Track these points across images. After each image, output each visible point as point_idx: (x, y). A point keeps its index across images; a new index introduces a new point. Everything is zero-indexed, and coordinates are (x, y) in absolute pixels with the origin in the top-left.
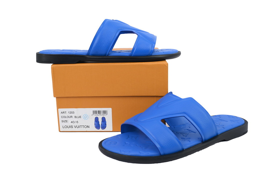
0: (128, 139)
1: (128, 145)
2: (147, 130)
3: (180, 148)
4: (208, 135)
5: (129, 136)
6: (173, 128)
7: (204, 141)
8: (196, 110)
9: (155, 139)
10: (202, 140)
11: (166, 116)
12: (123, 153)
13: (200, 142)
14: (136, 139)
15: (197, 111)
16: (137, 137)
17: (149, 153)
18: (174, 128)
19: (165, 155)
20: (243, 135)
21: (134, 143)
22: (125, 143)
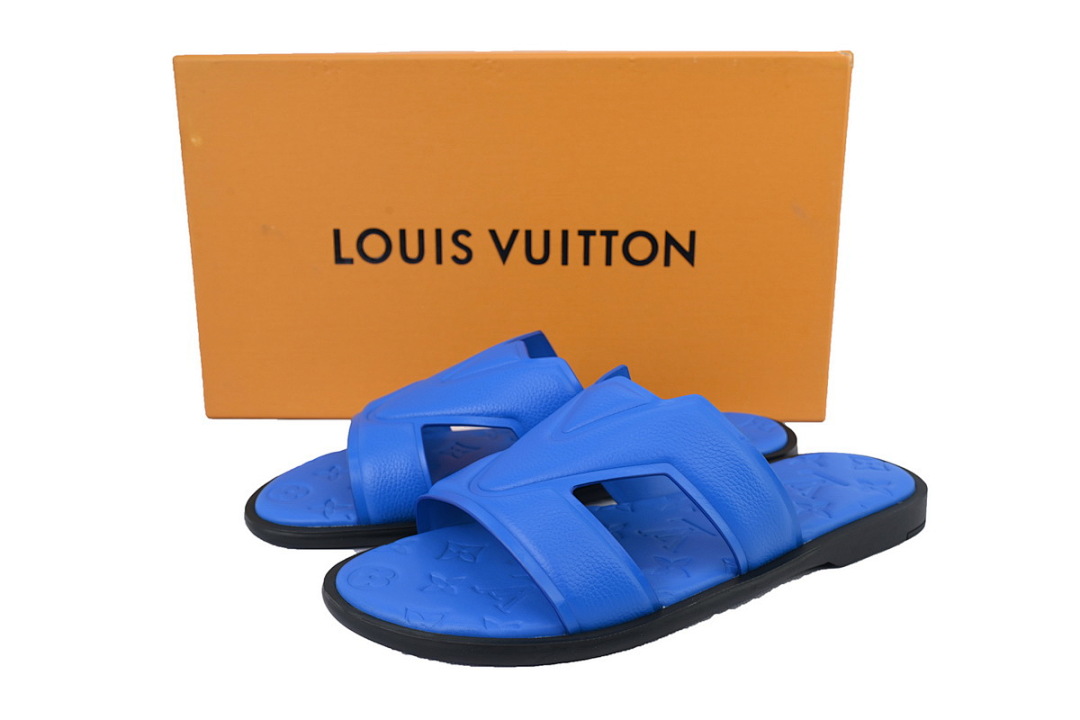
0: (443, 558)
1: (440, 586)
2: (513, 529)
3: (645, 603)
4: (761, 549)
5: (447, 548)
6: (629, 509)
7: (743, 571)
8: (715, 448)
9: (548, 569)
10: (736, 567)
11: (593, 471)
12: (416, 622)
13: (728, 576)
14: (475, 559)
15: (718, 453)
16: (482, 548)
17: (520, 622)
18: (633, 510)
19: (582, 632)
20: (907, 539)
21: (464, 578)
22: (431, 576)
